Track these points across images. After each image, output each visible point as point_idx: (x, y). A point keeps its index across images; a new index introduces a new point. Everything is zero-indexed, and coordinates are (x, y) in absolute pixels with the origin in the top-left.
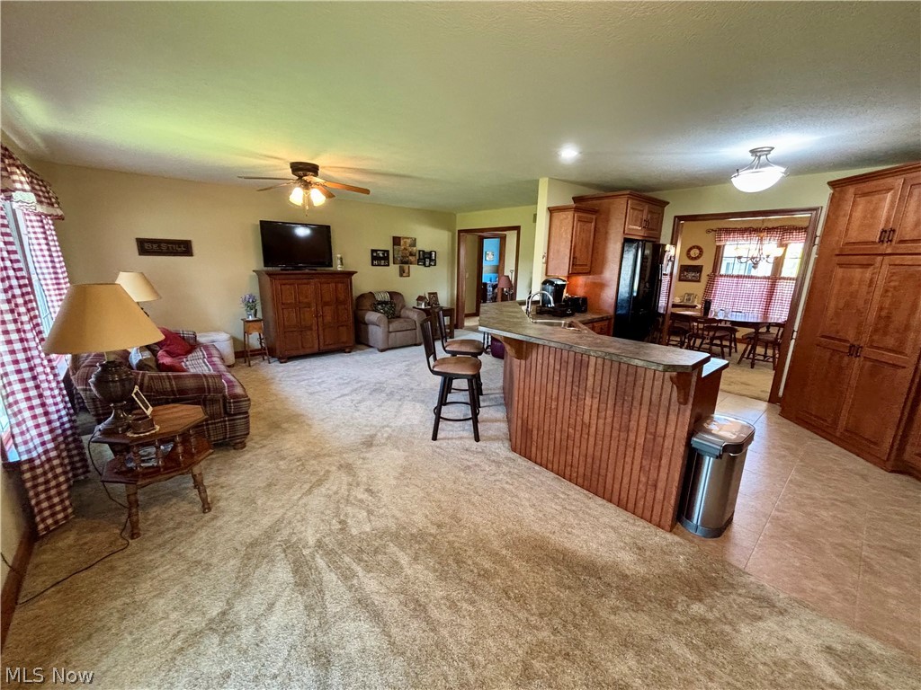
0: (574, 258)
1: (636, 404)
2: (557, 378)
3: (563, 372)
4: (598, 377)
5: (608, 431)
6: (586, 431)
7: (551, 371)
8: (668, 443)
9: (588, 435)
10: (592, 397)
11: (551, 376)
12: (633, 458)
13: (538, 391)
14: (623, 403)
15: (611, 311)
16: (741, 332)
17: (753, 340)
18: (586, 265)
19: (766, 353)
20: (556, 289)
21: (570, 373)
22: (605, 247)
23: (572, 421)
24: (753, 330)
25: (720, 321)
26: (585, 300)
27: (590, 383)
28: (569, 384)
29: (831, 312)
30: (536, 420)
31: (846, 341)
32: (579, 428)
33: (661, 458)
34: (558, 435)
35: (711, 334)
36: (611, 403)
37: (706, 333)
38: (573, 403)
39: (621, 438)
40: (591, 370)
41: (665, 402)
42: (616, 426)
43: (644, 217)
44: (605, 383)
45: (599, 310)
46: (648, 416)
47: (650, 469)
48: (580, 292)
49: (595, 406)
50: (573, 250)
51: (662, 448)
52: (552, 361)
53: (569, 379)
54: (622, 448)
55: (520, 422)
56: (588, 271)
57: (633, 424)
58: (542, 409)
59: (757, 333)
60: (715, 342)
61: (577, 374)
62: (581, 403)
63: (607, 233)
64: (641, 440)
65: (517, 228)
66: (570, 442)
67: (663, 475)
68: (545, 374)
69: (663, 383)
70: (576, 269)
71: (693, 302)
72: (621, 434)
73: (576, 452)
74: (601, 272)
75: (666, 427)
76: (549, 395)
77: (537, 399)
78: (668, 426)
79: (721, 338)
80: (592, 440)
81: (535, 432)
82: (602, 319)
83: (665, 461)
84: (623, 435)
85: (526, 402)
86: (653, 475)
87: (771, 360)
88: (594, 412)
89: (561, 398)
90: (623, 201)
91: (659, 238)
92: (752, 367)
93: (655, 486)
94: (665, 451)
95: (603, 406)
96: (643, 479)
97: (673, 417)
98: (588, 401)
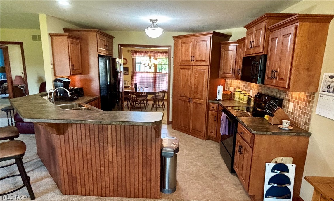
0: (72, 65)
1: (136, 143)
2: (88, 141)
3: (92, 136)
4: (114, 134)
5: (123, 161)
6: (111, 165)
7: (84, 137)
8: (153, 158)
9: (113, 167)
10: (112, 146)
11: (84, 141)
12: (138, 171)
13: (76, 152)
14: (129, 145)
15: (98, 94)
16: (150, 97)
17: (155, 99)
18: (79, 69)
19: (159, 104)
20: (64, 84)
21: (97, 136)
22: (88, 59)
23: (102, 163)
24: (154, 95)
25: (142, 93)
26: (82, 89)
27: (110, 139)
28: (97, 142)
29: (181, 87)
30: (77, 169)
31: (187, 97)
32: (106, 165)
33: (151, 166)
34: (94, 174)
35: (140, 99)
36: (123, 147)
37: (138, 99)
38: (101, 152)
39: (131, 162)
40: (109, 131)
41: (149, 139)
42: (128, 157)
43: (105, 44)
44: (118, 137)
45: (91, 95)
46: (142, 147)
47: (147, 173)
48: (78, 85)
49: (115, 150)
50: (71, 60)
51: (151, 161)
52: (83, 131)
53: (97, 139)
54: (132, 168)
55: (66, 175)
56: (81, 73)
57: (136, 154)
58: (81, 162)
59: (156, 96)
60: (141, 102)
61: (101, 135)
62: (106, 151)
63: (88, 51)
64: (141, 161)
65: (21, 44)
66: (103, 175)
67: (153, 173)
68: (79, 140)
69: (147, 130)
70: (74, 71)
71: (127, 85)
72: (131, 161)
73: (107, 179)
74: (88, 73)
75: (151, 150)
76: (84, 152)
77: (76, 156)
78: (152, 150)
79: (143, 100)
80: (115, 169)
81: (78, 177)
82: (95, 99)
83: (153, 167)
84: (132, 161)
85: (69, 161)
86: (149, 174)
87: (161, 106)
88: (115, 154)
89: (93, 151)
90: (94, 34)
91: (113, 55)
92: (156, 111)
93: (150, 180)
94: (152, 162)
95: (119, 149)
96: (145, 179)
97: (153, 145)
98: (110, 149)
